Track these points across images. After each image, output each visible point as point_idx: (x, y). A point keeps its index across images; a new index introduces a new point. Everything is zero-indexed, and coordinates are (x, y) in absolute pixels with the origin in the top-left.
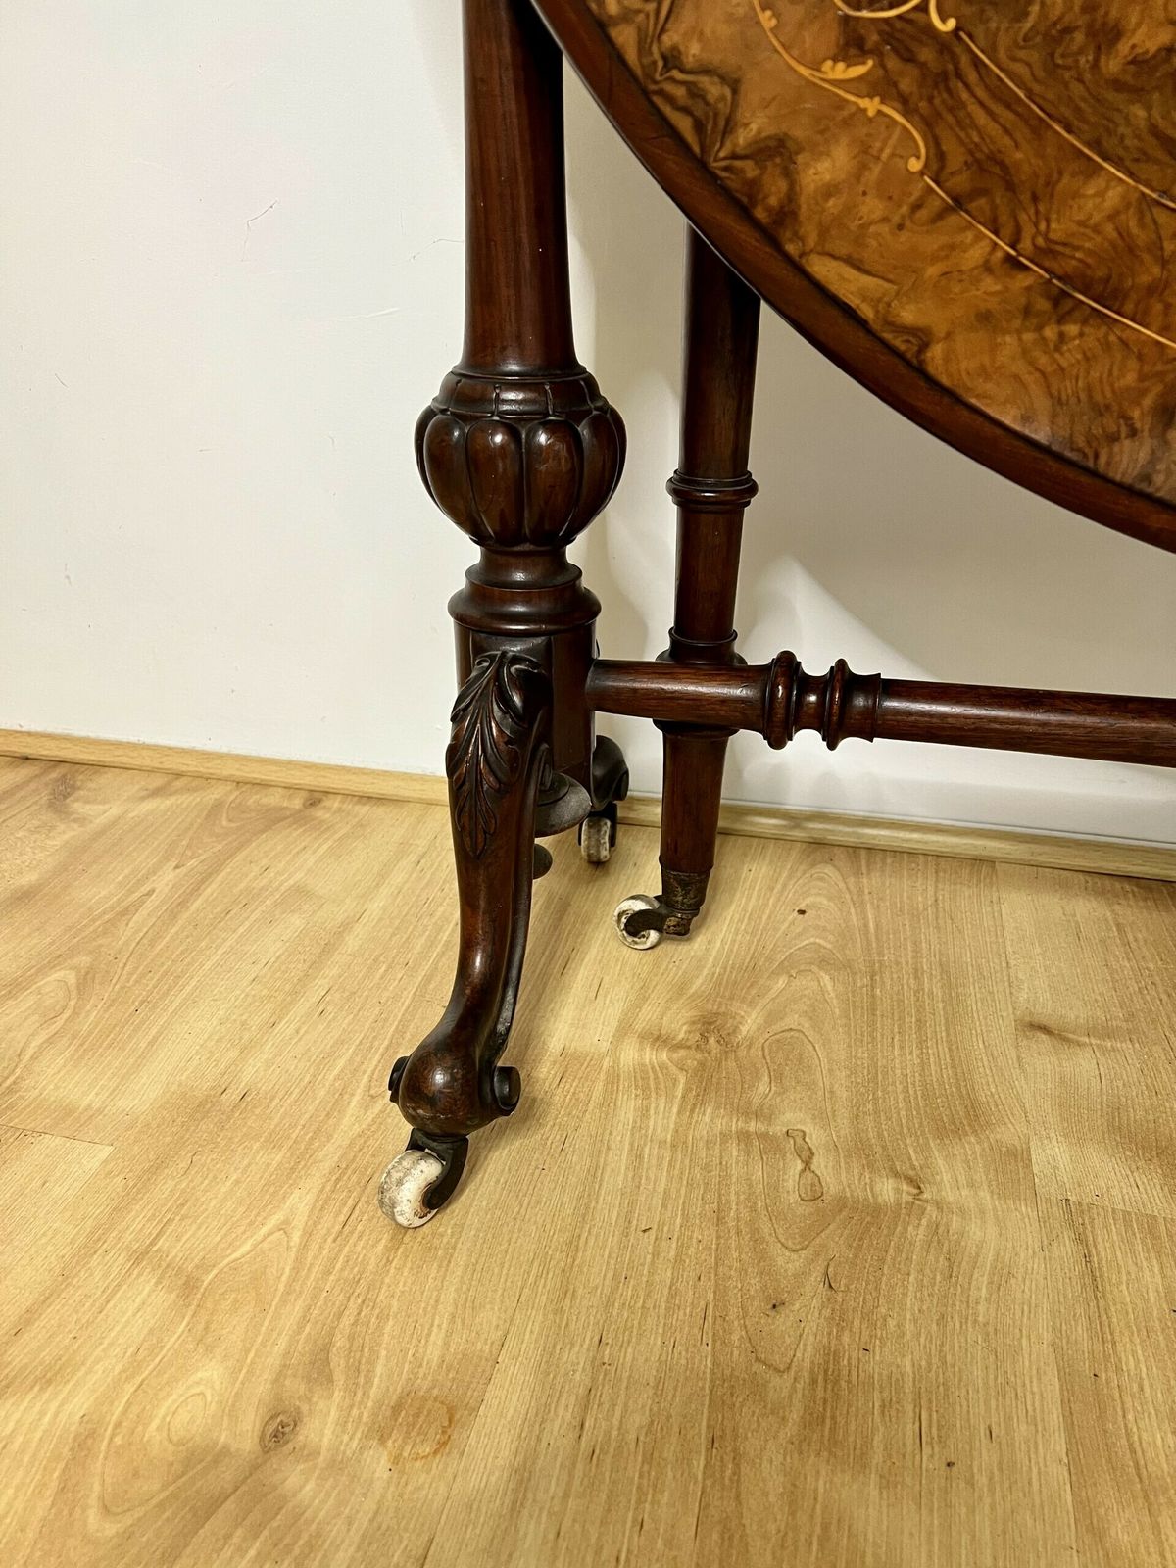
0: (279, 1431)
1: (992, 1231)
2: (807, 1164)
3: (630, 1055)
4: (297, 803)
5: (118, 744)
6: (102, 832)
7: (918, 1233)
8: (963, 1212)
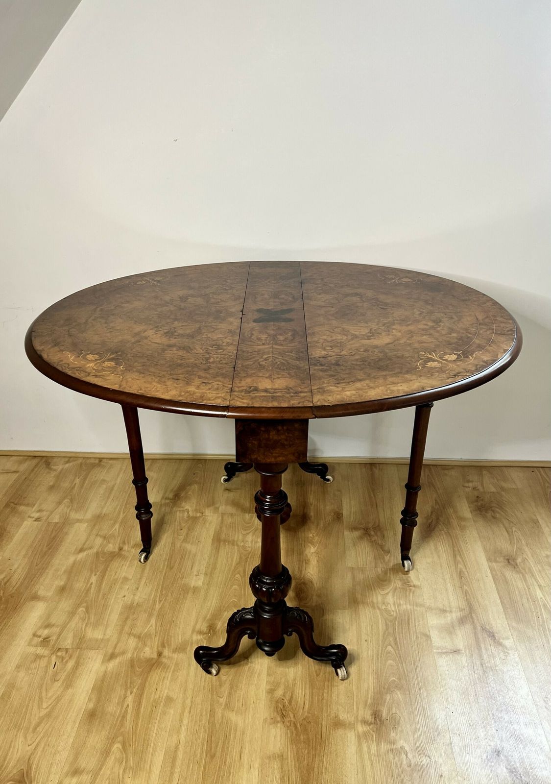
0: (121, 549)
1: (211, 518)
2: (188, 513)
3: (163, 501)
4: (97, 461)
5: (56, 452)
6: (60, 473)
7: (201, 519)
8: (208, 516)
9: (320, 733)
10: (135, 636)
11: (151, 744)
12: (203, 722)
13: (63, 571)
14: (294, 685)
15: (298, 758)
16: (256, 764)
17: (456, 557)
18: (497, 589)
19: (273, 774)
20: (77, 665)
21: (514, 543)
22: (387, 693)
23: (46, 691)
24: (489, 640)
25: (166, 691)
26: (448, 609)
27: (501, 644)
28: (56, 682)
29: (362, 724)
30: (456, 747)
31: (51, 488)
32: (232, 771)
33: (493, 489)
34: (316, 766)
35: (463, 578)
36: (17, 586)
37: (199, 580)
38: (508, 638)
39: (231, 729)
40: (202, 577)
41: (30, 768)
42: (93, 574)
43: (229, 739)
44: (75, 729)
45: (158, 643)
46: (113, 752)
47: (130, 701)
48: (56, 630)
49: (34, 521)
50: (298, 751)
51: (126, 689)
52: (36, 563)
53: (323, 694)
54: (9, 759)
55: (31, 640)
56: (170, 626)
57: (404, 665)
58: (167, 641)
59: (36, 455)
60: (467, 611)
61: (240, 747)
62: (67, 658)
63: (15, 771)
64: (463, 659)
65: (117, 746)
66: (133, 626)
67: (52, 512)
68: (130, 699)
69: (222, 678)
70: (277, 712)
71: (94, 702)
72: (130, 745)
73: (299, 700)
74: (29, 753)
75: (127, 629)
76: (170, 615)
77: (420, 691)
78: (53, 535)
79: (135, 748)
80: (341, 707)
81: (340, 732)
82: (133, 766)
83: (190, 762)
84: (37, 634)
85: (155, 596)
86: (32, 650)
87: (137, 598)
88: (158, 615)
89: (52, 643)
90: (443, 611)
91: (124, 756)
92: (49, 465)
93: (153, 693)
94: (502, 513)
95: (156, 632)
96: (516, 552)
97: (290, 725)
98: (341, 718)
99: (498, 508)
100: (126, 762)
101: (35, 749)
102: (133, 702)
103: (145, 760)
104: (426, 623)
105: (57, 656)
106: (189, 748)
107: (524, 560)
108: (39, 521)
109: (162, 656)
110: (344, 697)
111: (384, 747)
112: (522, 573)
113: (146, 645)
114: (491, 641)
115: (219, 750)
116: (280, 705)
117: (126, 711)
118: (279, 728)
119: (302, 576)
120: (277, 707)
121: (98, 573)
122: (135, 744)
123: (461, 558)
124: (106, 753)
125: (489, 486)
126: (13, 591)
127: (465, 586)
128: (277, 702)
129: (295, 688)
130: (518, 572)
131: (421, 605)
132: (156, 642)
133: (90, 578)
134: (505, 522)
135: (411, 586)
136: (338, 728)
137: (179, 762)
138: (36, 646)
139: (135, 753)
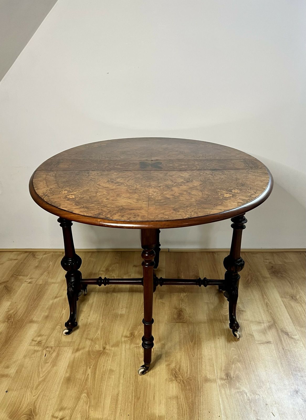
3: (100, 272)
9: (197, 385)
10: (89, 339)
11: (103, 393)
12: (132, 382)
13: (46, 308)
14: (181, 361)
15: (186, 398)
16: (164, 401)
17: (263, 296)
18: (287, 311)
19: (173, 406)
20: (58, 355)
21: (295, 289)
22: (232, 364)
23: (42, 368)
24: (285, 336)
25: (109, 366)
26: (262, 322)
27: (292, 338)
28: (47, 364)
29: (220, 380)
30: (273, 390)
31: (37, 267)
32: (150, 406)
33: (280, 263)
34: (197, 401)
35: (268, 306)
36: (21, 316)
37: (123, 310)
38: (296, 335)
39: (148, 384)
40: (125, 309)
41: (35, 408)
42: (64, 309)
43: (147, 390)
44: (60, 387)
45: (103, 343)
46: (82, 398)
47: (89, 372)
48: (44, 337)
49: (28, 283)
50: (186, 394)
51: (87, 366)
52: (31, 304)
53: (197, 366)
54: (23, 403)
55: (31, 343)
56: (109, 334)
57: (240, 350)
58: (108, 341)
59: (26, 251)
60: (272, 322)
61: (153, 393)
62: (52, 352)
63: (27, 410)
64: (273, 346)
65: (84, 395)
66: (88, 334)
67: (38, 279)
68: (89, 371)
69: (140, 359)
70: (173, 375)
71: (69, 373)
72: (92, 394)
73: (184, 369)
74: (34, 400)
75: (85, 336)
76: (108, 328)
77: (251, 362)
78: (39, 291)
79: (94, 395)
80: (207, 372)
81: (208, 384)
82: (94, 405)
83: (126, 402)
84: (34, 339)
85: (99, 319)
86: (32, 348)
87: (89, 320)
88: (102, 329)
89: (43, 344)
90: (259, 323)
91: (88, 400)
92: (34, 256)
93: (102, 368)
94: (286, 274)
95: (101, 337)
96: (296, 293)
97: (181, 382)
98: (209, 377)
99: (284, 272)
100: (90, 403)
101: (37, 398)
102: (91, 373)
103: (100, 401)
104: (250, 329)
105: (46, 350)
106: (125, 394)
107: (300, 297)
108: (31, 283)
109: (106, 349)
110: (208, 367)
111: (233, 391)
112: (300, 303)
113: (96, 344)
114: (287, 337)
115: (142, 395)
116: (173, 372)
117: (88, 377)
118: (174, 383)
119: (180, 307)
120: (172, 373)
121: (66, 309)
122: (94, 394)
123: (266, 296)
124: (78, 399)
125: (278, 261)
126: (19, 319)
127: (270, 310)
128: (172, 370)
129: (181, 363)
130: (298, 303)
131: (247, 320)
132: (102, 342)
133: (62, 311)
134: (288, 279)
135: (240, 311)
136: (207, 382)
137: (119, 402)
138: (34, 346)
139: (94, 398)
